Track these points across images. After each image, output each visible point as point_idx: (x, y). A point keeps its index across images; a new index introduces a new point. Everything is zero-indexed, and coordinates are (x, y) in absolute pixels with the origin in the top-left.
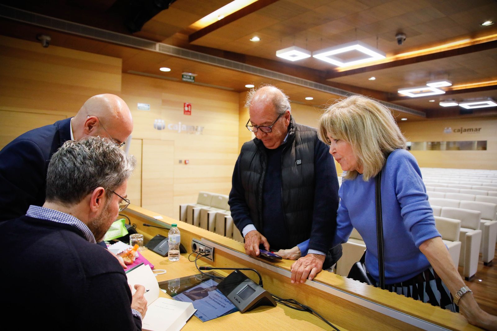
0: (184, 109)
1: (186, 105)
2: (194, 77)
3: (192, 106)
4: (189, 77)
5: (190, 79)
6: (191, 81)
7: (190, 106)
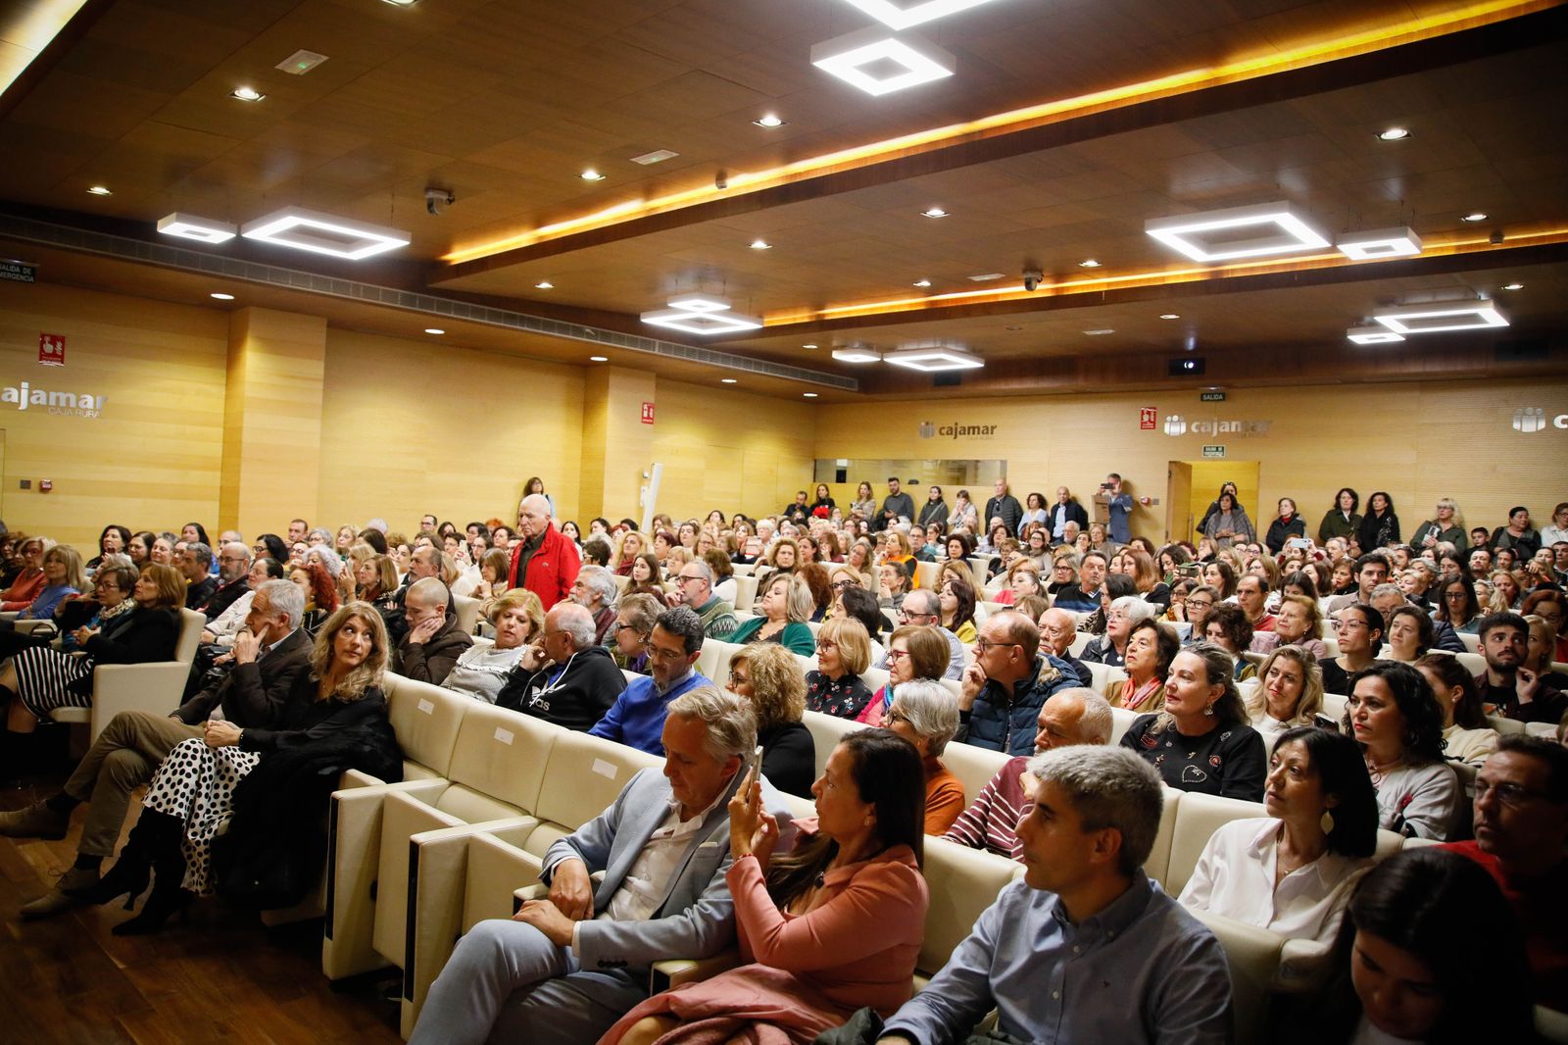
0: (42, 350)
1: (47, 339)
2: (33, 270)
3: (66, 340)
4: (18, 270)
5: (21, 273)
6: (22, 278)
7: (63, 340)
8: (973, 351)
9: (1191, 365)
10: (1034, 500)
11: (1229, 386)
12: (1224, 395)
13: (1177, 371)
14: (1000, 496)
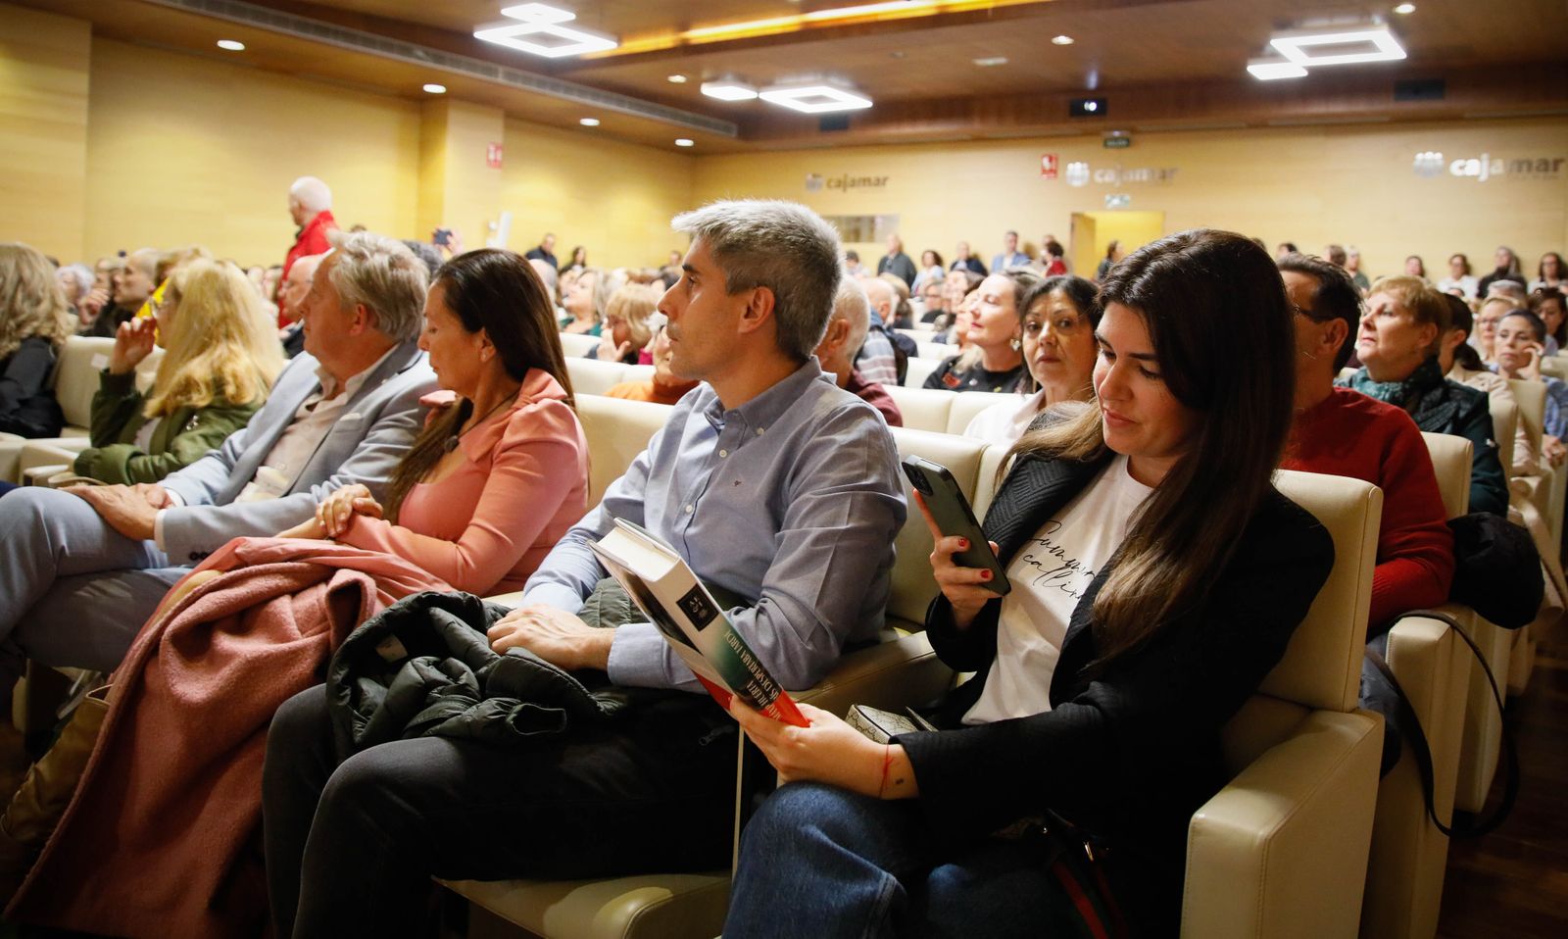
8: (861, 88)
9: (1092, 106)
10: (929, 258)
11: (1133, 131)
12: (1128, 140)
13: (1077, 112)
14: (891, 252)
